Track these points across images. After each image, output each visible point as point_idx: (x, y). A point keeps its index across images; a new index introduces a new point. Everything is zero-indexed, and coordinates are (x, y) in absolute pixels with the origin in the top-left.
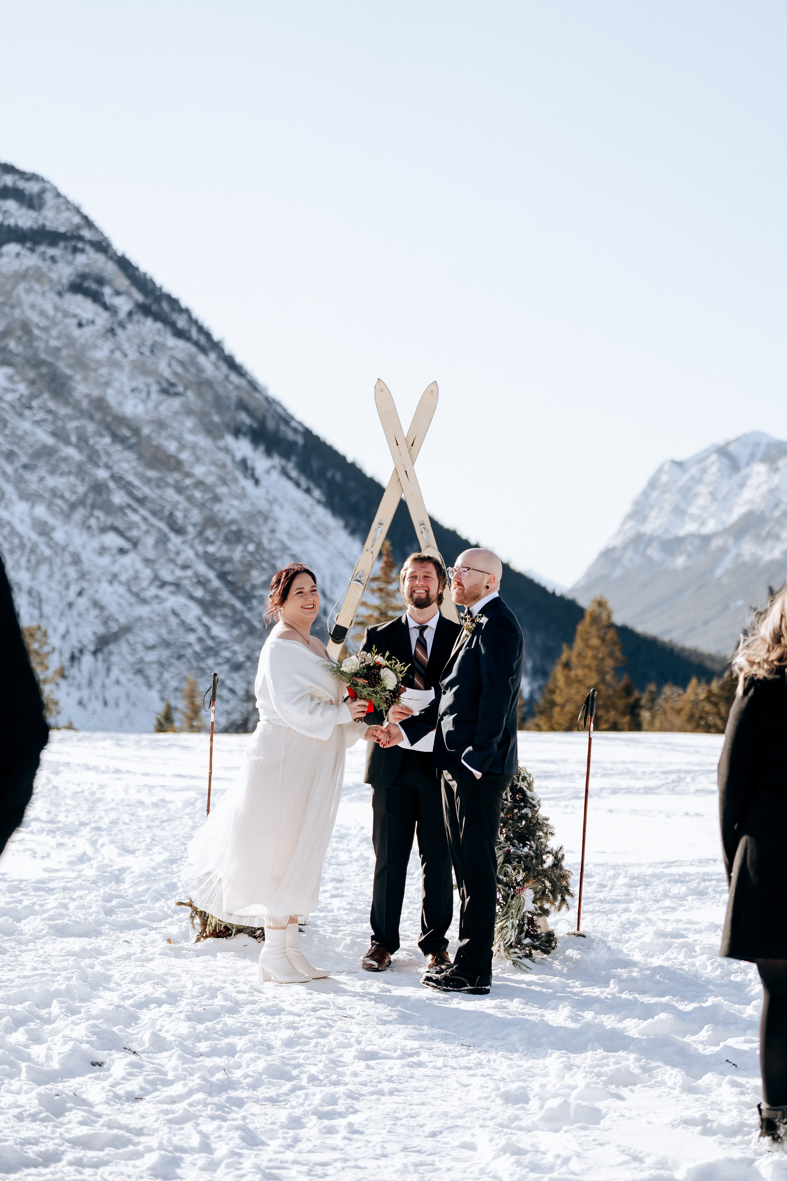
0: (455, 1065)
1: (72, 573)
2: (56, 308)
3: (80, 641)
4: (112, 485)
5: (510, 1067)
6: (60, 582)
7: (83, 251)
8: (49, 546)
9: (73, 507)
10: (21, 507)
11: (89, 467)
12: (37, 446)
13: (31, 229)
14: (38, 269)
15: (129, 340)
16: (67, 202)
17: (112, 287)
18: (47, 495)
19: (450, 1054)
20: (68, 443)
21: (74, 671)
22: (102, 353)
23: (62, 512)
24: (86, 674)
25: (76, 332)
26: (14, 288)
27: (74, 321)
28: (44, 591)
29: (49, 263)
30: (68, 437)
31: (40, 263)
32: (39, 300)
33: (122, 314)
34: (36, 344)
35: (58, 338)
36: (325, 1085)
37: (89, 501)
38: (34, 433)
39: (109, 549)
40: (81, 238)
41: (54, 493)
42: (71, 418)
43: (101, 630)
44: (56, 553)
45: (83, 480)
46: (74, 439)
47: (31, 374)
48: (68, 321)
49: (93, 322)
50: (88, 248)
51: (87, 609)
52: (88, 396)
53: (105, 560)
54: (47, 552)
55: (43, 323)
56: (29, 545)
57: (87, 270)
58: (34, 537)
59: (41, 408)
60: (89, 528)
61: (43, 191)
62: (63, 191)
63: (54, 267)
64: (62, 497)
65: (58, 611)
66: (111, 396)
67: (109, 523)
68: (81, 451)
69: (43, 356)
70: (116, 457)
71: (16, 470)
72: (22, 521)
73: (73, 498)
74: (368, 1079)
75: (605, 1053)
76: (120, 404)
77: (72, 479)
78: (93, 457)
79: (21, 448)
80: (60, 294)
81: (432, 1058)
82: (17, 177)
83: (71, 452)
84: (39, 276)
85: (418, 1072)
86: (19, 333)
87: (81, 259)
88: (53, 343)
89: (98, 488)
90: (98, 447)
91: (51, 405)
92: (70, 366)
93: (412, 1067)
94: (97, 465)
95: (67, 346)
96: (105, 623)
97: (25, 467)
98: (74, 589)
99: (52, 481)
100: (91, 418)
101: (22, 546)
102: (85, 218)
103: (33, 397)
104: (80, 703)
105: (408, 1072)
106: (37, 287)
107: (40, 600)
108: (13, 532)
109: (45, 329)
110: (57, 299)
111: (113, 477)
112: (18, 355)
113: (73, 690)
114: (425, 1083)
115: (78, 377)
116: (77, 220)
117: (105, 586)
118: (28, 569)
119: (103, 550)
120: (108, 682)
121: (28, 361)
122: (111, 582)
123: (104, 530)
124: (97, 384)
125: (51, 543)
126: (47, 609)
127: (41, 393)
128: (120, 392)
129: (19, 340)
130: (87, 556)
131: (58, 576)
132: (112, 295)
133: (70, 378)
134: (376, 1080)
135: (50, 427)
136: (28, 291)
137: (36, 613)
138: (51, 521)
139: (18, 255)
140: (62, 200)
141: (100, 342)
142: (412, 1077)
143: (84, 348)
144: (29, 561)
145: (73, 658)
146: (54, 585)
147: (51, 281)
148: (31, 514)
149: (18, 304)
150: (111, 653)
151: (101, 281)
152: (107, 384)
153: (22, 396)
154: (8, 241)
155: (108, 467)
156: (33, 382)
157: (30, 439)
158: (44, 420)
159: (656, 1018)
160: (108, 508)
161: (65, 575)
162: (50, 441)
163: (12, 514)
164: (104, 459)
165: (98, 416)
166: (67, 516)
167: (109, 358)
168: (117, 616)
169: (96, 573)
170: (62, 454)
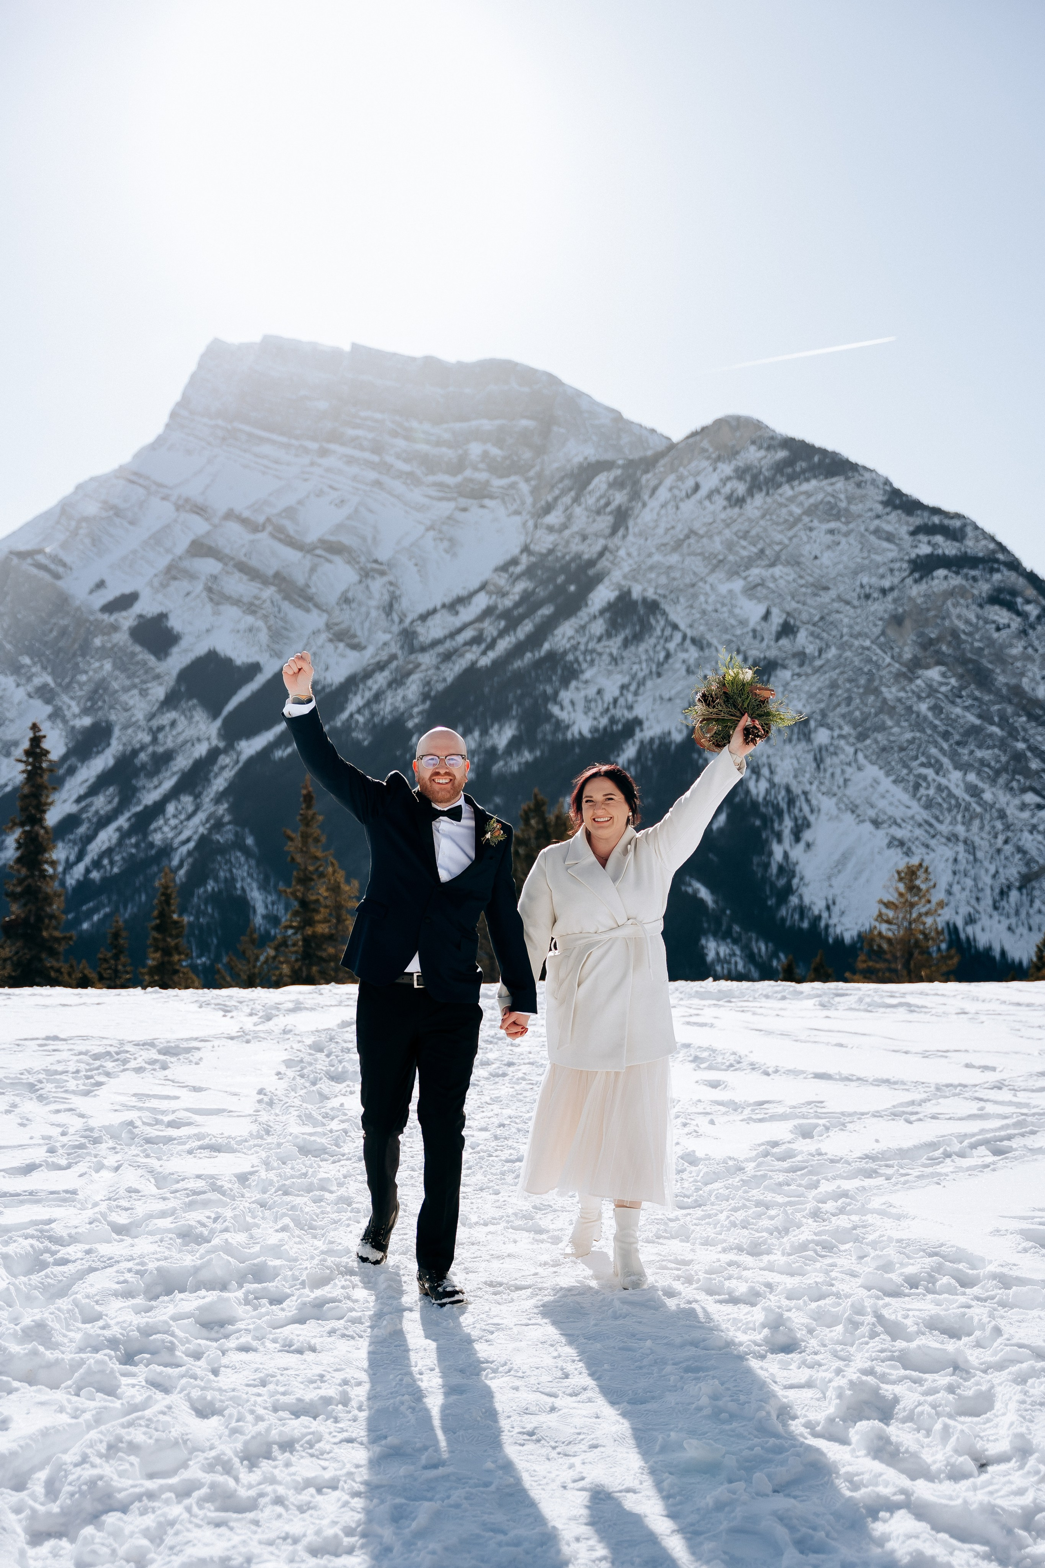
1: (999, 825)
2: (978, 617)
3: (1007, 879)
4: (1029, 754)
6: (989, 833)
7: (998, 570)
8: (980, 805)
9: (998, 773)
10: (956, 775)
11: (1010, 740)
12: (967, 726)
13: (956, 556)
14: (962, 587)
15: (1038, 638)
16: (983, 532)
17: (1023, 597)
18: (976, 765)
20: (992, 723)
21: (1004, 903)
22: (1017, 651)
23: (989, 777)
24: (1013, 905)
25: (996, 635)
26: (944, 603)
27: (993, 626)
28: (977, 840)
29: (971, 581)
30: (992, 718)
31: (964, 582)
32: (965, 612)
33: (1032, 618)
34: (963, 646)
35: (980, 640)
37: (1011, 767)
38: (964, 717)
39: (1029, 805)
40: (997, 561)
41: (982, 762)
42: (994, 703)
43: (1024, 870)
44: (986, 810)
45: (1005, 751)
46: (996, 719)
47: (960, 670)
48: (988, 626)
49: (1009, 626)
50: (1002, 567)
51: (1013, 854)
52: (1007, 684)
53: (1026, 815)
54: (979, 809)
55: (968, 629)
56: (963, 804)
57: (1002, 585)
58: (968, 798)
59: (968, 696)
60: (1012, 789)
61: (964, 526)
62: (980, 524)
63: (975, 585)
64: (989, 766)
65: (989, 856)
66: (1025, 683)
67: (1028, 784)
68: (1002, 729)
69: (969, 655)
70: (1031, 732)
71: (951, 746)
72: (957, 786)
73: (998, 766)
76: (1033, 690)
77: (996, 751)
78: (1013, 733)
79: (954, 728)
80: (981, 606)
82: (942, 517)
83: (995, 729)
84: (962, 592)
86: (949, 638)
87: (997, 577)
88: (977, 644)
89: (1018, 757)
90: (1017, 725)
91: (977, 693)
92: (991, 662)
94: (1018, 740)
95: (988, 646)
96: (1027, 864)
97: (958, 743)
98: (1001, 839)
99: (979, 754)
100: (1010, 702)
101: (958, 805)
102: (999, 544)
103: (962, 688)
104: (1010, 928)
106: (962, 601)
107: (974, 848)
108: (951, 795)
109: (970, 634)
110: (978, 610)
111: (1029, 748)
112: (950, 655)
113: (1003, 918)
115: (998, 671)
116: (992, 546)
117: (1026, 834)
118: (963, 823)
119: (1023, 807)
120: (1032, 911)
121: (957, 659)
122: (1031, 832)
123: (1024, 790)
124: (1015, 675)
125: (981, 803)
126: (980, 854)
127: (969, 684)
128: (1033, 680)
129: (949, 644)
130: (1011, 811)
131: (987, 828)
132: (1023, 604)
133: (993, 671)
135: (977, 711)
136: (955, 605)
137: (971, 858)
138: (981, 785)
139: (946, 577)
140: (978, 532)
141: (1015, 641)
143: (1002, 647)
144: (964, 816)
145: (1002, 893)
146: (984, 835)
147: (973, 595)
148: (964, 780)
149: (948, 616)
150: (1033, 888)
151: (1014, 593)
152: (1023, 674)
153: (953, 687)
154: (938, 568)
155: (1025, 740)
156: (961, 677)
157: (961, 721)
158: (972, 706)
160: (1027, 772)
161: (993, 827)
162: (978, 722)
163: (949, 780)
164: (1022, 733)
165: (1015, 700)
166: (993, 781)
167: (1023, 653)
168: (1037, 858)
169: (1019, 825)
170: (988, 732)
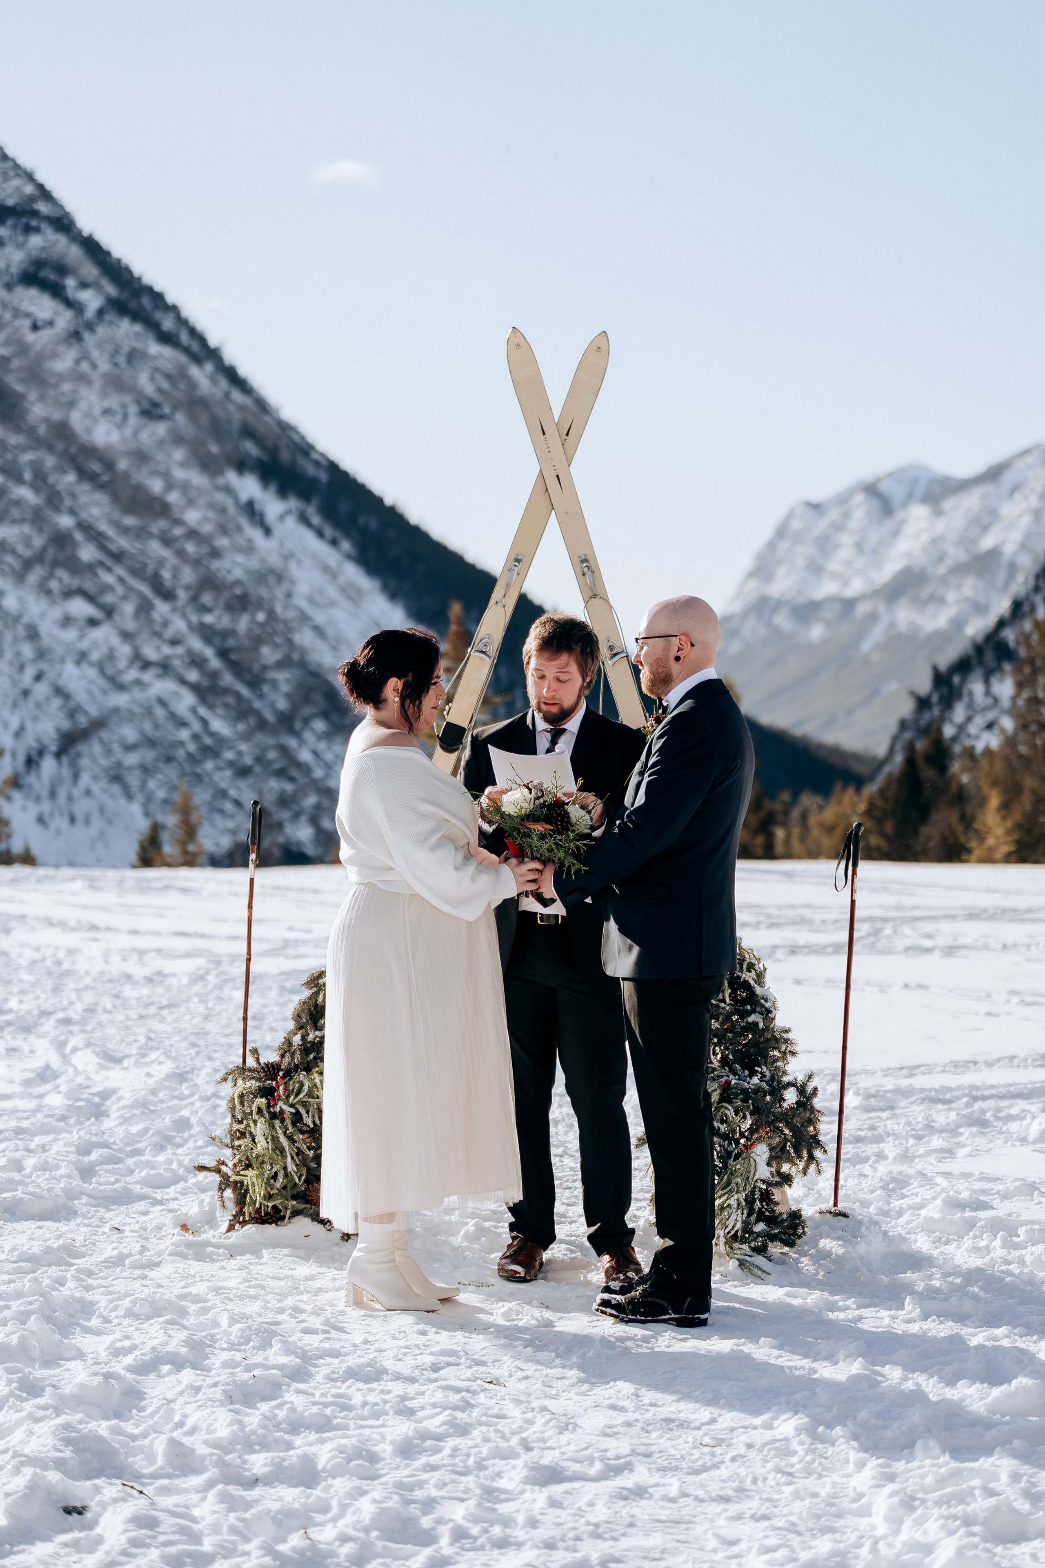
0: (701, 1493)
1: (27, 650)
2: (3, 306)
3: (38, 740)
4: (78, 536)
5: (797, 1495)
6: (11, 664)
7: (37, 230)
9: (28, 565)
11: (48, 512)
15: (99, 346)
16: (17, 166)
17: (77, 277)
19: (684, 1465)
20: (21, 481)
21: (31, 779)
22: (64, 363)
23: (14, 571)
24: (47, 782)
27: (28, 323)
30: (21, 474)
35: (6, 344)
36: (482, 1548)
37: (49, 557)
39: (76, 619)
40: (35, 214)
41: (3, 547)
42: (25, 449)
43: (66, 725)
44: (6, 626)
45: (40, 530)
46: (28, 476)
48: (19, 322)
49: (51, 323)
50: (44, 226)
51: (48, 699)
52: (46, 420)
53: (70, 634)
57: (44, 256)
60: (49, 592)
66: (76, 419)
67: (75, 586)
68: (37, 491)
70: (84, 499)
73: (28, 553)
74: (557, 1533)
75: (955, 1464)
76: (89, 430)
77: (27, 529)
78: (54, 499)
80: (9, 287)
81: (656, 1478)
83: (25, 493)
85: (641, 1509)
87: (35, 241)
89: (61, 540)
90: (60, 487)
92: (23, 381)
93: (625, 1498)
94: (58, 510)
95: (18, 354)
96: (71, 716)
98: (30, 672)
100: (50, 448)
102: (40, 187)
104: (40, 820)
105: (624, 1513)
110: (4, 293)
111: (80, 526)
113: (30, 804)
114: (656, 1540)
115: (33, 396)
116: (29, 189)
117: (70, 668)
119: (67, 621)
120: (76, 792)
122: (78, 663)
123: (68, 594)
124: (58, 404)
128: (88, 414)
130: (48, 629)
131: (9, 656)
132: (76, 288)
133: (25, 396)
134: (571, 1534)
140: (9, 164)
141: (61, 349)
142: (632, 1525)
143: (41, 357)
145: (29, 762)
146: (3, 667)
150: (80, 755)
151: (62, 269)
152: (71, 404)
155: (72, 512)
159: (1014, 1382)
160: (74, 566)
161: (18, 654)
164: (68, 502)
165: (60, 446)
166: (20, 578)
167: (74, 370)
168: (86, 707)
169: (59, 650)
170: (13, 496)
